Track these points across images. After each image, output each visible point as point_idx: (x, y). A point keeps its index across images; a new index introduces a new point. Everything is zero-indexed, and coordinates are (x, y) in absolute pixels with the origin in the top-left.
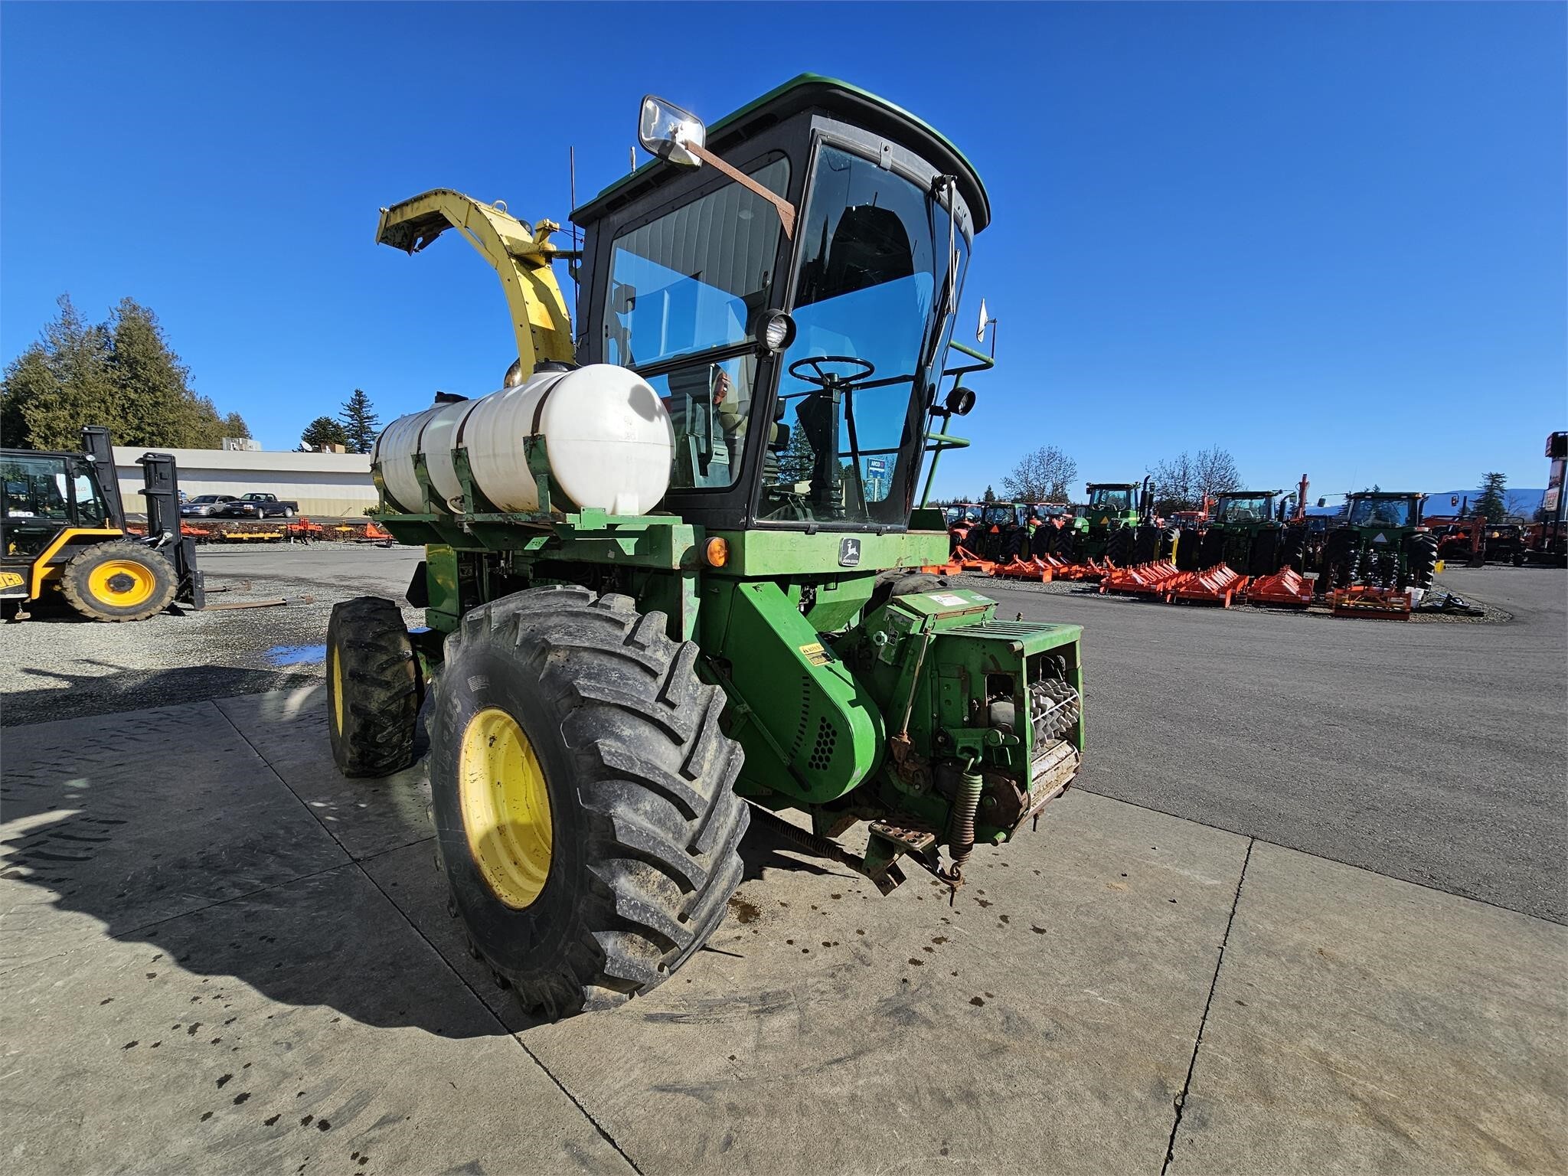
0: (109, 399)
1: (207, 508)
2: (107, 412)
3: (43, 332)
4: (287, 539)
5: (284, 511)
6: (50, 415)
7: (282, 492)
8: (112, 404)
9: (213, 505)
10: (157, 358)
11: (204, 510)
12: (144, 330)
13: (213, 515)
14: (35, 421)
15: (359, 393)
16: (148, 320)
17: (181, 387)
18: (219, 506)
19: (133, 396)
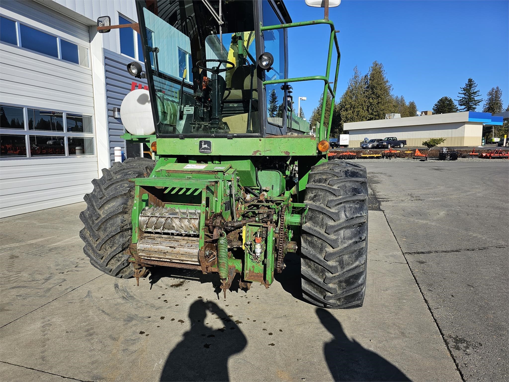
0: (364, 104)
1: (371, 145)
2: (363, 109)
3: (349, 82)
4: (383, 157)
5: (400, 145)
6: (347, 113)
7: (399, 136)
8: (365, 105)
9: (374, 144)
10: (381, 84)
11: (370, 146)
12: (378, 73)
13: (373, 147)
14: (343, 116)
15: (470, 81)
16: (380, 68)
17: (388, 94)
18: (375, 144)
19: (371, 101)
